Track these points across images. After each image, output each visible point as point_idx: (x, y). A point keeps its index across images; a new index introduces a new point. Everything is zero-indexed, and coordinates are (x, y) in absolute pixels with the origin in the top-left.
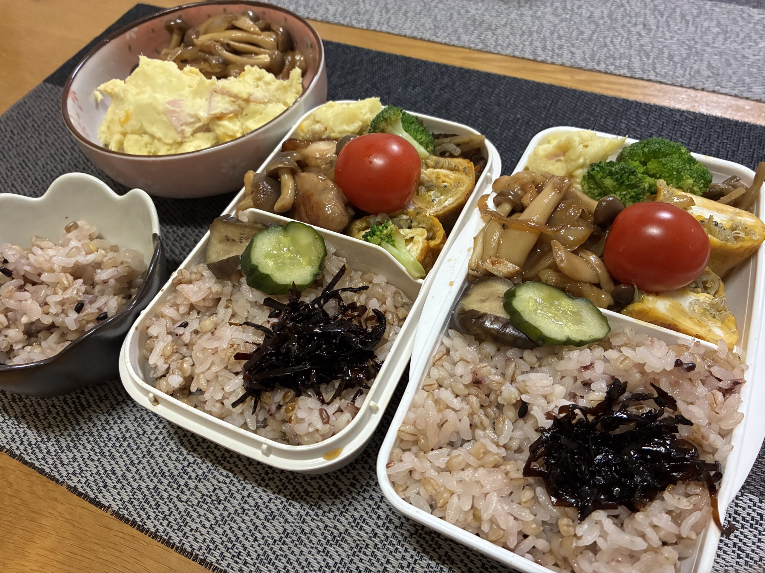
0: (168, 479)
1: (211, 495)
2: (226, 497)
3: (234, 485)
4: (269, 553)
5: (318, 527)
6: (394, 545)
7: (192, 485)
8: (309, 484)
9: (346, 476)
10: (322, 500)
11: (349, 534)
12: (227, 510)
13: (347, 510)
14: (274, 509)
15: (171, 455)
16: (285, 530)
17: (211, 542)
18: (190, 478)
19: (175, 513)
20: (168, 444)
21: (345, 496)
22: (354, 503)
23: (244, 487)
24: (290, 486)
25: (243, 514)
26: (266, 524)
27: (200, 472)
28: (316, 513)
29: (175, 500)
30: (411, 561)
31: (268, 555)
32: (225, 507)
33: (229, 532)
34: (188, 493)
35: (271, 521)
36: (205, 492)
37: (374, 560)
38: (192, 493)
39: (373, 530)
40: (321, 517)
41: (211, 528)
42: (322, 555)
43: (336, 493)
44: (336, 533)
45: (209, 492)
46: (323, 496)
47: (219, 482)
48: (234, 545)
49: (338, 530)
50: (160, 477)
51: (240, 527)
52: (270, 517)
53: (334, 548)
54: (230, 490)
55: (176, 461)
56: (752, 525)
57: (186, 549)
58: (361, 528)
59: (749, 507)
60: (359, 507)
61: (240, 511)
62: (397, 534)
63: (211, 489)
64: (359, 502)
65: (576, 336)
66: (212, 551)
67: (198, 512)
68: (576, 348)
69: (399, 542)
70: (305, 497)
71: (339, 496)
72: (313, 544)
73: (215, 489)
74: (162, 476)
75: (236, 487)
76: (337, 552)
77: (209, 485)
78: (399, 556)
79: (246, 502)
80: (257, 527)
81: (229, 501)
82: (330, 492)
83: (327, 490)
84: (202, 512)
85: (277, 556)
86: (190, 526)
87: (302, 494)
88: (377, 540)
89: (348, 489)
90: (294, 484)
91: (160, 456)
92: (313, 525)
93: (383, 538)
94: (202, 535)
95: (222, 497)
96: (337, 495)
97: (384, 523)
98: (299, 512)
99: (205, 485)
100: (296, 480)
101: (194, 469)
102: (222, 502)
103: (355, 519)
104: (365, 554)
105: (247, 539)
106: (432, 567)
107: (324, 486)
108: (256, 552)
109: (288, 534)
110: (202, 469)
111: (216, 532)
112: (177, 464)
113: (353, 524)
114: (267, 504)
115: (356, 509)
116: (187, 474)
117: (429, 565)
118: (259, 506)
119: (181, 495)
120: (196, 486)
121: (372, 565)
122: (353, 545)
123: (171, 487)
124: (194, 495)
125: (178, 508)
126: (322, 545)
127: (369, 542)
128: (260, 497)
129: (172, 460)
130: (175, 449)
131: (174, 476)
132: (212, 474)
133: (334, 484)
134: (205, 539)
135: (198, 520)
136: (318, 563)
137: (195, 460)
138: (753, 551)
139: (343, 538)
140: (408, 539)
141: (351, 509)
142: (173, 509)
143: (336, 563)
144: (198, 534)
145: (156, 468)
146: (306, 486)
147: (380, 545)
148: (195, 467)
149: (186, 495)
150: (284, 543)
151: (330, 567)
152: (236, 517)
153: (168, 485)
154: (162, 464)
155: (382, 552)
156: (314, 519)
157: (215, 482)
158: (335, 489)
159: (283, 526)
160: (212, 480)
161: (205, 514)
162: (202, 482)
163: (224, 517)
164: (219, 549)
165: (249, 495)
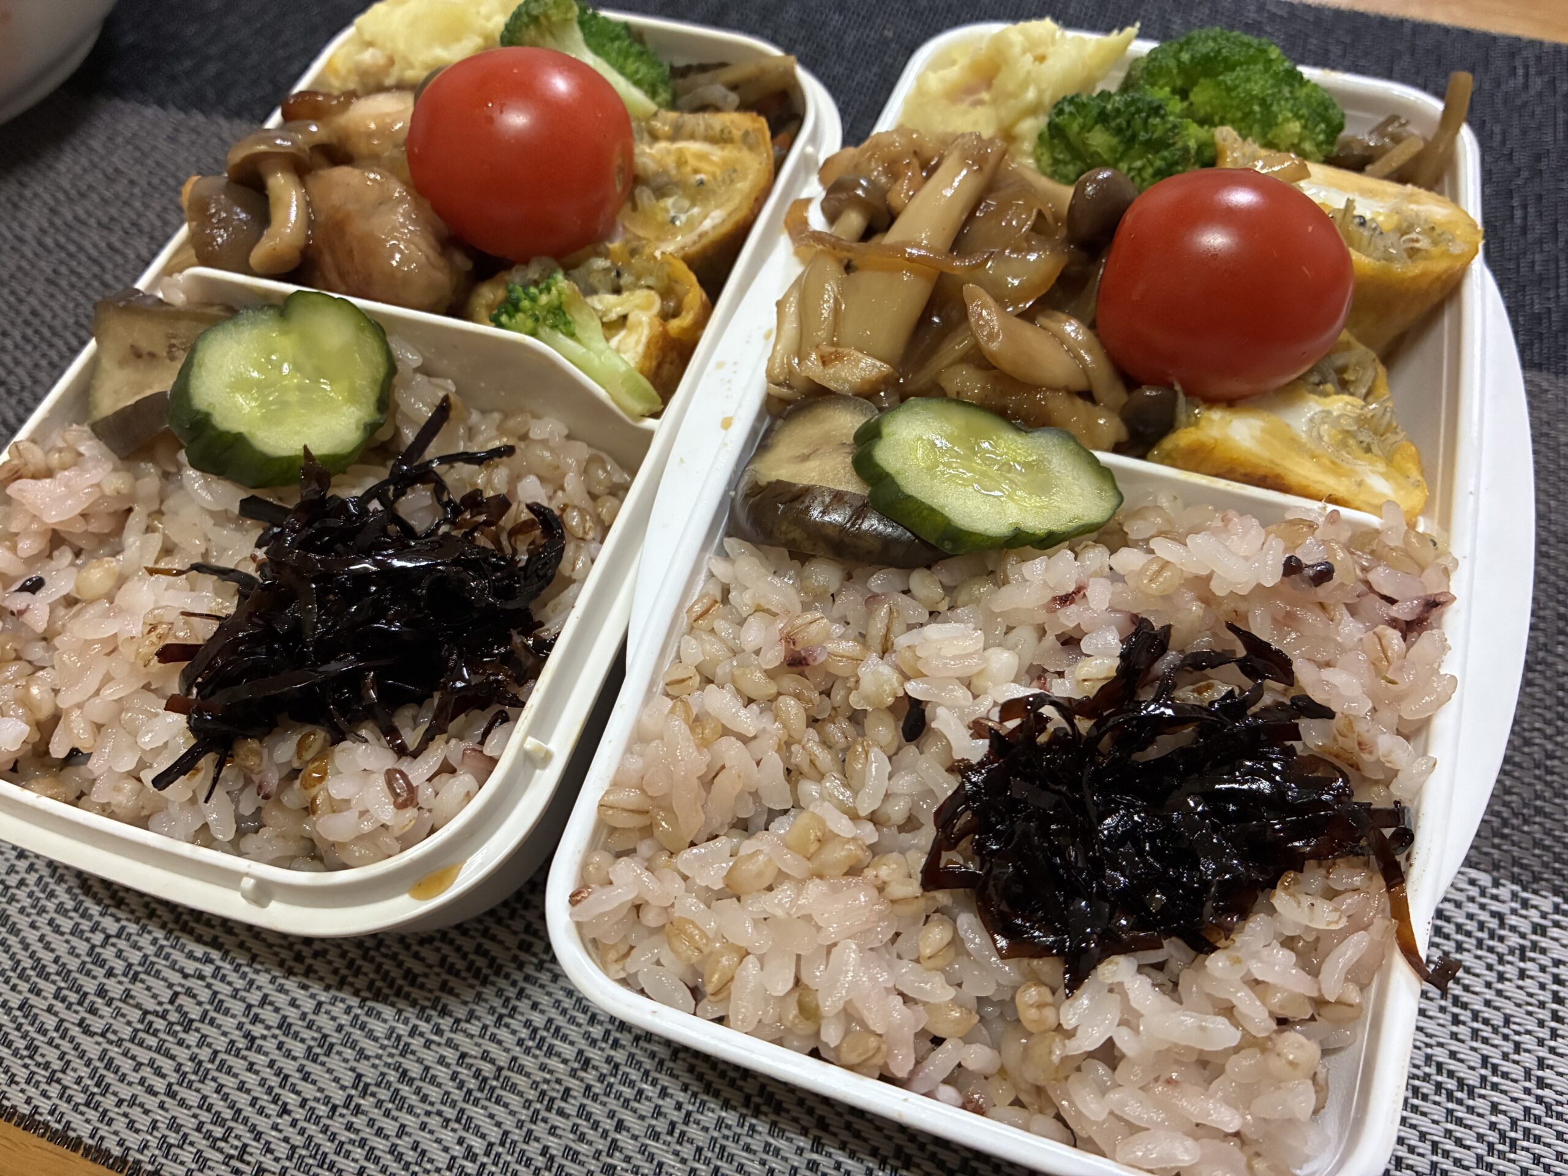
0: (54, 982)
1: (166, 1011)
2: (205, 1013)
3: (223, 979)
4: (320, 1138)
5: (442, 1061)
6: (632, 1084)
7: (115, 989)
8: (416, 956)
9: (508, 927)
10: (451, 992)
11: (521, 1070)
12: (209, 1045)
13: (514, 1009)
14: (329, 1027)
15: (60, 920)
16: (359, 1076)
17: (170, 1127)
18: (110, 974)
19: (77, 1063)
20: (52, 895)
21: (507, 976)
22: (531, 990)
23: (251, 982)
24: (367, 967)
25: (249, 1049)
26: (311, 1067)
27: (135, 957)
28: (437, 1025)
29: (75, 1031)
30: (677, 1116)
31: (318, 1146)
32: (204, 1036)
33: (214, 1098)
34: (106, 1011)
35: (322, 1058)
36: (150, 1005)
37: (584, 1126)
38: (119, 1013)
39: (580, 1052)
40: (448, 1035)
41: (171, 1093)
42: (454, 1130)
43: (485, 971)
44: (487, 1069)
45: (160, 1004)
46: (453, 982)
47: (186, 976)
48: (230, 1129)
49: (492, 1062)
50: (34, 979)
51: (243, 1083)
52: (318, 1050)
53: (484, 1108)
54: (215, 993)
55: (72, 933)
56: (1480, 944)
57: (108, 1151)
58: (550, 1052)
59: (1472, 899)
60: (544, 1000)
61: (241, 1043)
62: (640, 1056)
63: (166, 995)
64: (542, 986)
65: (1037, 522)
66: (174, 1150)
67: (133, 1058)
68: (1038, 552)
69: (646, 1073)
70: (407, 989)
71: (492, 978)
73: (176, 995)
74: (39, 975)
75: (230, 984)
76: (491, 1116)
77: (158, 986)
78: (645, 1108)
79: (256, 1019)
80: (286, 1077)
81: (212, 1022)
82: (469, 969)
83: (460, 965)
84: (144, 1056)
85: (341, 1144)
86: (115, 1094)
87: (400, 982)
88: (590, 1077)
89: (515, 959)
90: (379, 959)
91: (33, 925)
92: (430, 1057)
93: (605, 1069)
94: (146, 1112)
95: (195, 1013)
96: (486, 977)
97: (607, 1033)
98: (392, 1030)
99: (149, 989)
100: (383, 950)
101: (121, 951)
102: (196, 1025)
103: (535, 1031)
104: (561, 1113)
105: (261, 1111)
106: (729, 1127)
107: (453, 958)
108: (286, 1140)
109: (367, 1085)
110: (140, 949)
111: (182, 1103)
112: (75, 941)
113: (530, 1043)
114: (311, 1017)
115: (535, 1006)
116: (102, 963)
117: (720, 1123)
118: (290, 1025)
119: (90, 1019)
120: (127, 990)
121: (582, 1138)
122: (532, 1095)
123: (63, 1000)
124: (123, 1016)
125: (84, 1052)
126: (453, 1104)
127: (573, 1083)
128: (293, 1003)
129: (62, 934)
130: (70, 905)
131: (69, 972)
132: (167, 957)
133: (480, 951)
134: (154, 1122)
135: (134, 1077)
136: (446, 1150)
137: (123, 928)
138: (1488, 1003)
139: (507, 1079)
140: (668, 1064)
141: (524, 1005)
142: (72, 1055)
143: (491, 1145)
144: (136, 1113)
145: (22, 955)
146: (410, 963)
147: (598, 1088)
148: (122, 944)
149: (101, 1017)
150: (358, 1110)
151: (476, 1155)
152: (231, 1060)
153: (56, 997)
154: (37, 947)
155: (604, 1104)
156: (432, 1042)
157: (175, 978)
158: (481, 962)
159: (353, 1070)
160: (167, 973)
161: (151, 1063)
162: (142, 981)
163: (200, 1063)
164: (192, 1144)
165: (264, 1001)
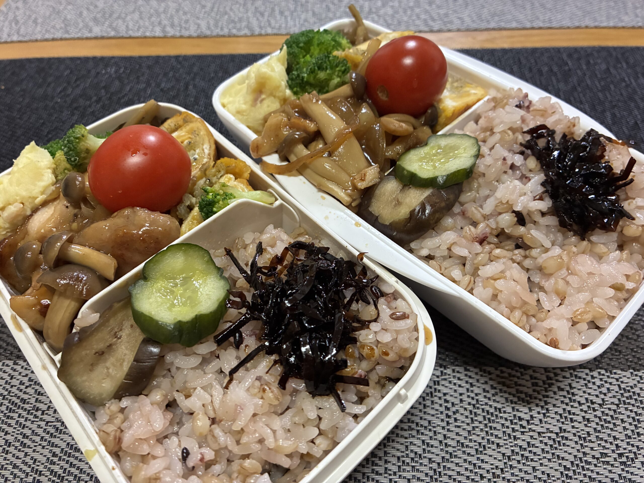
72: (539, 455)
